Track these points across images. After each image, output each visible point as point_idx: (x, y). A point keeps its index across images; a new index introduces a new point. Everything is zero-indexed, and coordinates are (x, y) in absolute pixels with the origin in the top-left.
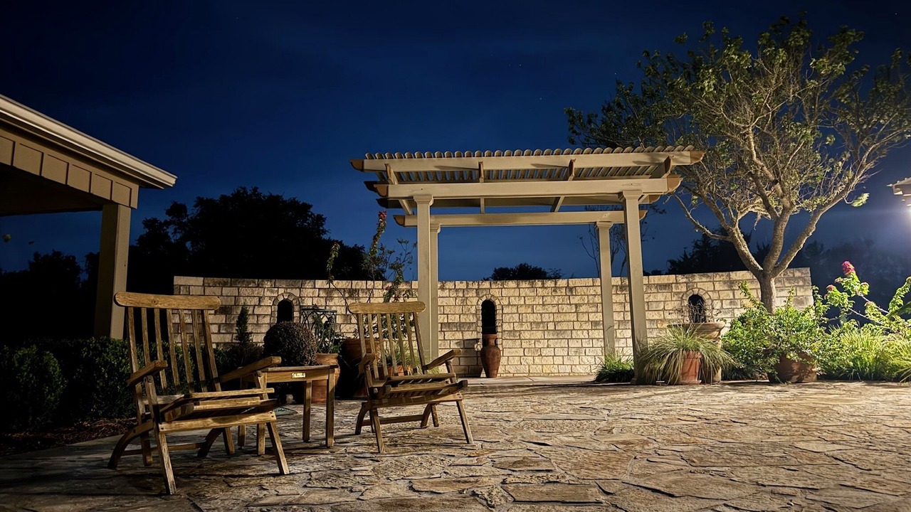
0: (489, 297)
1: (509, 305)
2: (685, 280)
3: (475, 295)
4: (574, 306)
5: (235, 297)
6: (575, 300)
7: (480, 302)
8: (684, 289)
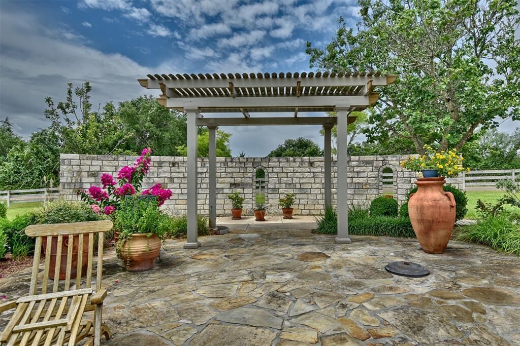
0: (260, 167)
1: (273, 172)
2: (381, 159)
3: (251, 166)
4: (312, 174)
5: (101, 166)
6: (313, 170)
7: (255, 170)
8: (381, 164)
